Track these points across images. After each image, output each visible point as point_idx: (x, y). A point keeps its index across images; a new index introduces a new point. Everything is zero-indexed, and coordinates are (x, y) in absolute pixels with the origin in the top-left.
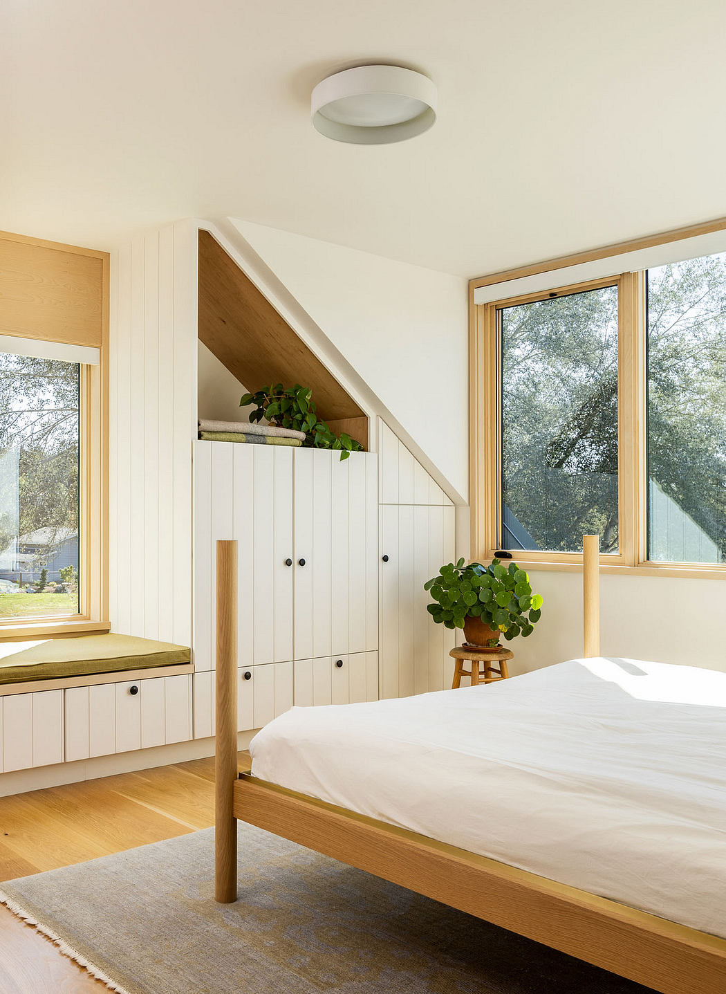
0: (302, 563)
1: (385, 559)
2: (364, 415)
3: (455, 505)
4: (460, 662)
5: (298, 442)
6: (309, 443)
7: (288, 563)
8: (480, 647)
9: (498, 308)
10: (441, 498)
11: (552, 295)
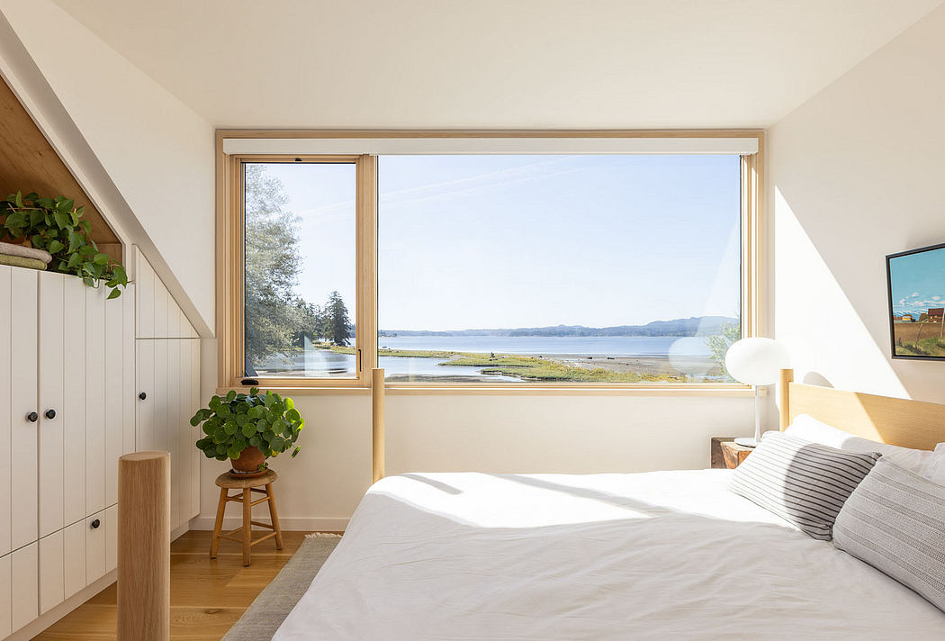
0: (50, 414)
1: (143, 396)
2: (118, 242)
3: (200, 337)
4: (225, 490)
5: (44, 265)
6: (51, 267)
7: (32, 417)
8: (250, 474)
9: (242, 161)
10: (188, 331)
11: (297, 160)
